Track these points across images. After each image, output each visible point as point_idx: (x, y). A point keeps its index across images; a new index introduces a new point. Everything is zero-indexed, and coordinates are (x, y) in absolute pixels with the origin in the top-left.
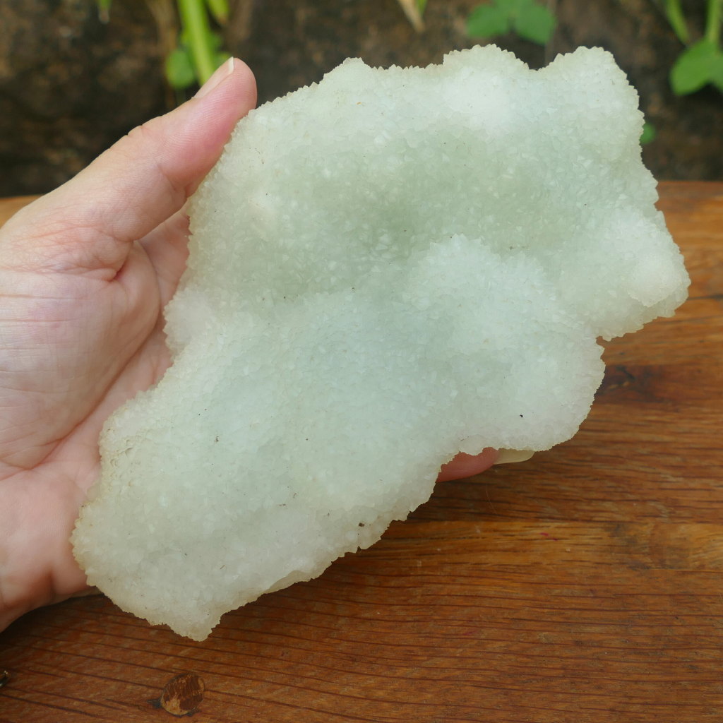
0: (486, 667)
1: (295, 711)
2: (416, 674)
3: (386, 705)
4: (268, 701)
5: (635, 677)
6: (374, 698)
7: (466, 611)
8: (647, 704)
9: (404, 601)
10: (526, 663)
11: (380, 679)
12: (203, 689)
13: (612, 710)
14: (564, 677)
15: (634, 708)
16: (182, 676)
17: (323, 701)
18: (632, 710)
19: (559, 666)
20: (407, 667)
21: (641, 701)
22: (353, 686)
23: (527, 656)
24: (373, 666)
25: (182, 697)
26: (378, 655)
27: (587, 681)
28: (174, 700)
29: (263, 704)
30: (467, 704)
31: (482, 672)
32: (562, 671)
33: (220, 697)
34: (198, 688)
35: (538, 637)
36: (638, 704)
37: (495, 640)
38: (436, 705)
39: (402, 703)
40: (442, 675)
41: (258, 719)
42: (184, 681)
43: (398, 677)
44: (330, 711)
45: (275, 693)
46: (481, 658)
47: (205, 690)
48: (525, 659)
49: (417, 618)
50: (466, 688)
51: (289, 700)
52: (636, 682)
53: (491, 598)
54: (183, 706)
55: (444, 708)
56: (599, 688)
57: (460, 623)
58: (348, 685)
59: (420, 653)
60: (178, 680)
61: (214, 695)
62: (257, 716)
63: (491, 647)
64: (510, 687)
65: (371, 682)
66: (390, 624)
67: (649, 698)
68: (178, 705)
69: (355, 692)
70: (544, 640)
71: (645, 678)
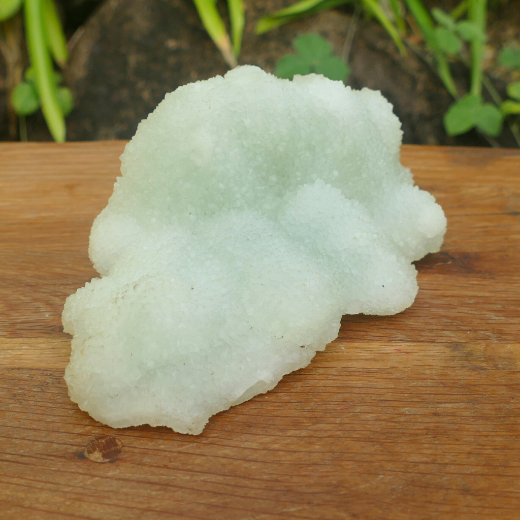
0: (362, 429)
1: (204, 458)
2: (304, 433)
3: (281, 453)
4: (179, 452)
5: (485, 433)
6: (271, 449)
7: (340, 396)
8: (497, 449)
9: (287, 390)
10: (395, 426)
11: (273, 437)
12: (121, 446)
13: (469, 453)
14: (427, 434)
15: (488, 452)
16: (101, 438)
17: (227, 451)
18: (485, 453)
19: (422, 428)
20: (296, 430)
21: (492, 447)
22: (252, 442)
23: (395, 422)
24: (267, 429)
25: (103, 451)
26: (270, 423)
27: (447, 436)
28: (96, 453)
29: (175, 454)
30: (350, 451)
31: (359, 432)
32: (426, 431)
33: (136, 451)
34: (117, 445)
35: (402, 411)
36: (491, 449)
37: (365, 413)
38: (324, 452)
39: (295, 452)
40: (326, 435)
41: (172, 463)
42: (103, 441)
43: (289, 436)
44: (234, 457)
45: (184, 447)
46: (357, 424)
47: (123, 446)
48: (393, 424)
49: (299, 400)
50: (347, 441)
51: (198, 451)
52: (486, 436)
53: (359, 388)
54: (104, 456)
55: (330, 454)
56: (457, 440)
57: (336, 403)
58: (247, 441)
59: (305, 421)
60: (98, 441)
61: (131, 449)
62: (171, 462)
63: (363, 417)
64: (384, 441)
65: (268, 439)
66: (278, 404)
67: (498, 446)
68: (101, 456)
69: (254, 445)
70: (407, 413)
71: (493, 434)
